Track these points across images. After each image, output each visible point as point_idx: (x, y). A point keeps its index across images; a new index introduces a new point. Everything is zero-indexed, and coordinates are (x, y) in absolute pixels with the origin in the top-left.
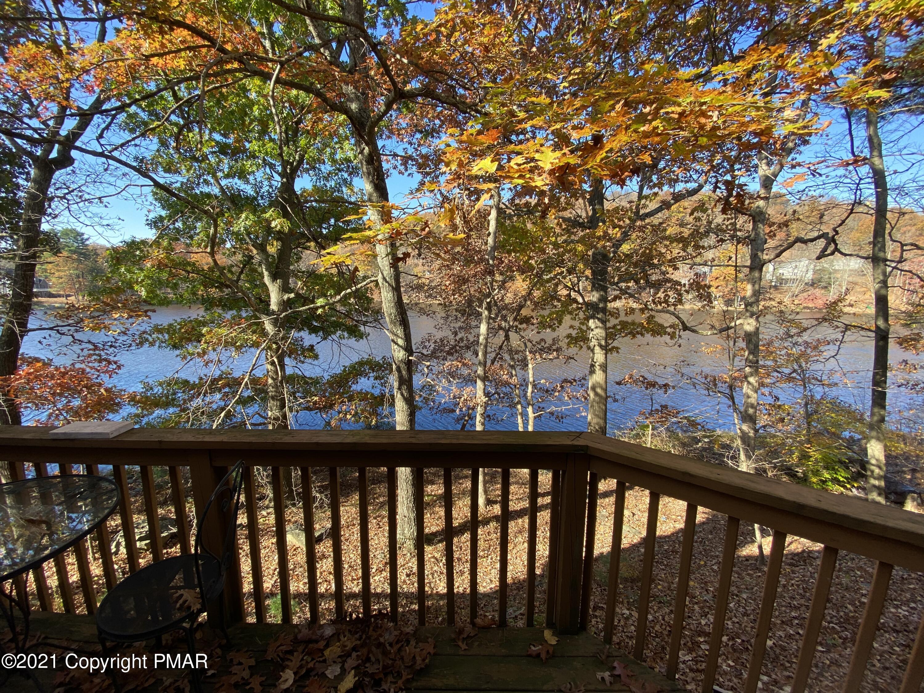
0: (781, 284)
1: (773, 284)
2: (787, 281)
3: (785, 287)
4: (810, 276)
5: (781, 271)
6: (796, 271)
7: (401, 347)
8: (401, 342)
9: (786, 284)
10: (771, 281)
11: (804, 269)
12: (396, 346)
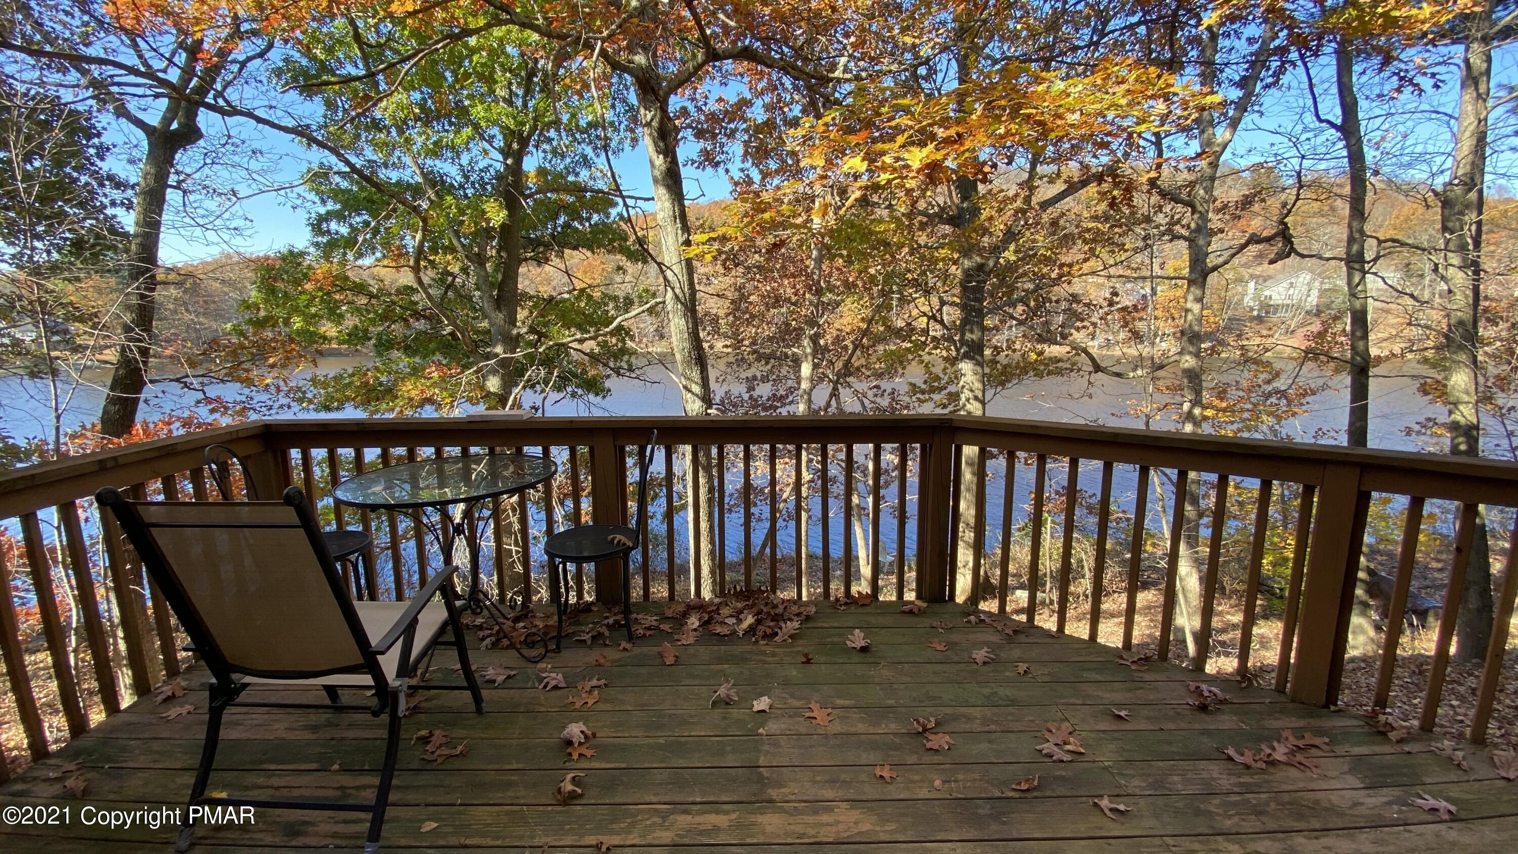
0: (1267, 313)
1: (1255, 313)
2: (1276, 308)
3: (1274, 318)
4: (1313, 300)
5: (1267, 293)
6: (1291, 291)
7: (697, 395)
8: (696, 389)
9: (1275, 313)
10: (1252, 309)
11: (1304, 289)
12: (690, 395)
